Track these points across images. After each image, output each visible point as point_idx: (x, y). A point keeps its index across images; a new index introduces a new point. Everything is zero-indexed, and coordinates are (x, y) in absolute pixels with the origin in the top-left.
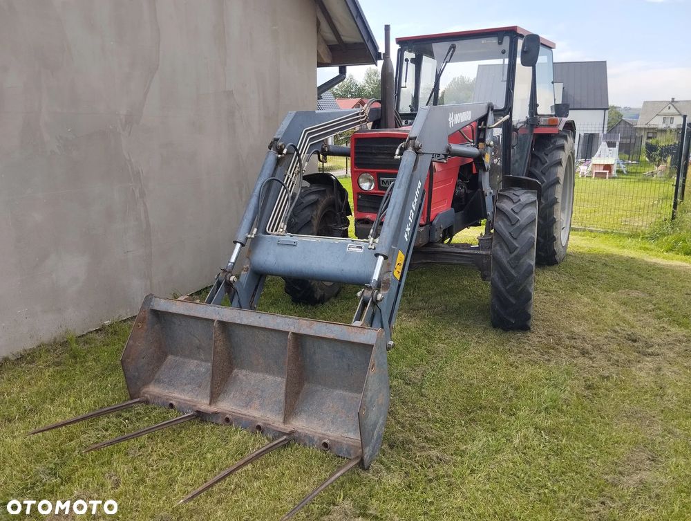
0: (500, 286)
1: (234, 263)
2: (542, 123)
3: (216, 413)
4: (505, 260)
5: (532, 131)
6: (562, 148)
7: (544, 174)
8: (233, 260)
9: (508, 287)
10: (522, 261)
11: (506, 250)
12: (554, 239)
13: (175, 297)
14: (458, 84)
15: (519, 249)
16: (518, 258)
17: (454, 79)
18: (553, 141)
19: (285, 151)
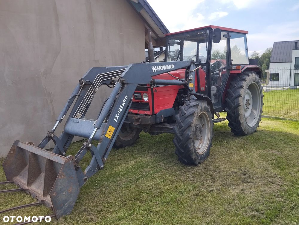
0: (176, 144)
1: (55, 130)
2: (234, 69)
3: (28, 190)
4: (177, 132)
5: (229, 72)
6: (244, 80)
7: (234, 92)
8: (54, 128)
9: (180, 144)
10: (184, 132)
11: (179, 127)
12: (240, 123)
13: (31, 144)
14: (270, 51)
15: (184, 127)
16: (183, 131)
17: (268, 49)
18: (240, 76)
19: (83, 84)
